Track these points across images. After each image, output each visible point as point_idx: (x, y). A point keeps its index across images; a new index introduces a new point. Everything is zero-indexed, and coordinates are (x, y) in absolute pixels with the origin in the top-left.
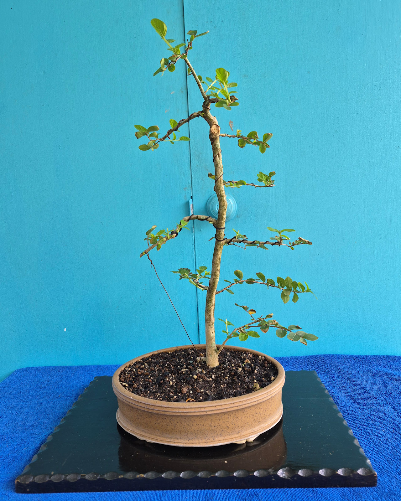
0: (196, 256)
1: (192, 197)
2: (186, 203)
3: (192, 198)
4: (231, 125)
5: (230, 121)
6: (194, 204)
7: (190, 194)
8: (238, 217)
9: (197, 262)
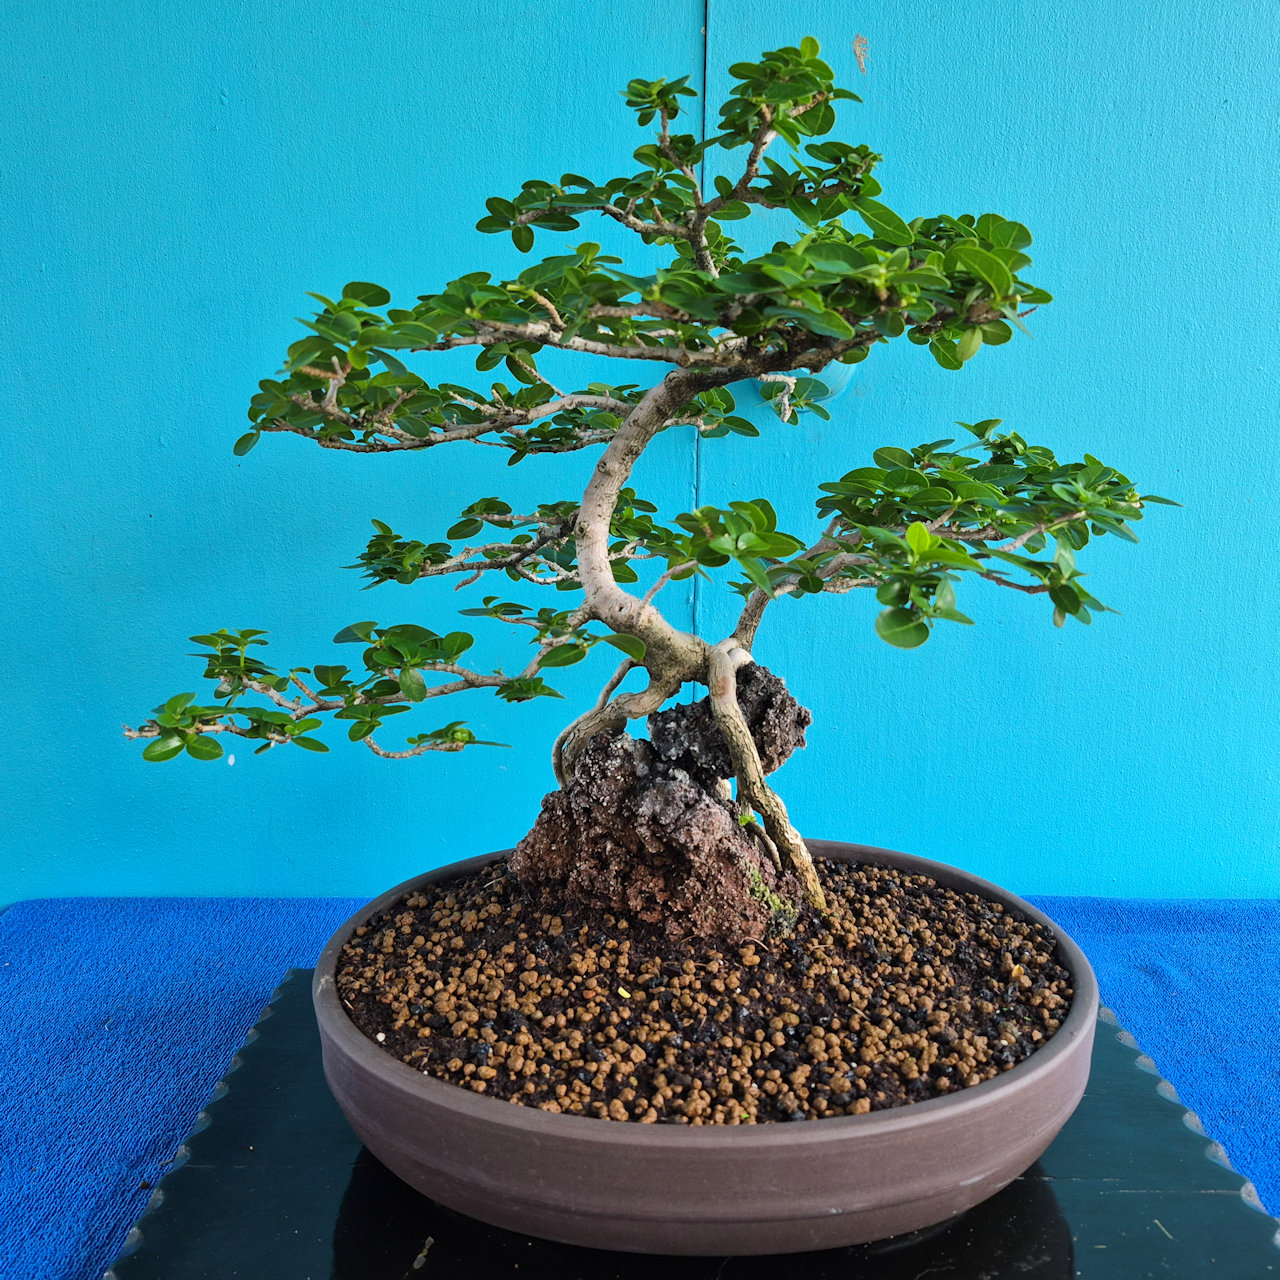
4: (858, 53)
5: (858, 36)
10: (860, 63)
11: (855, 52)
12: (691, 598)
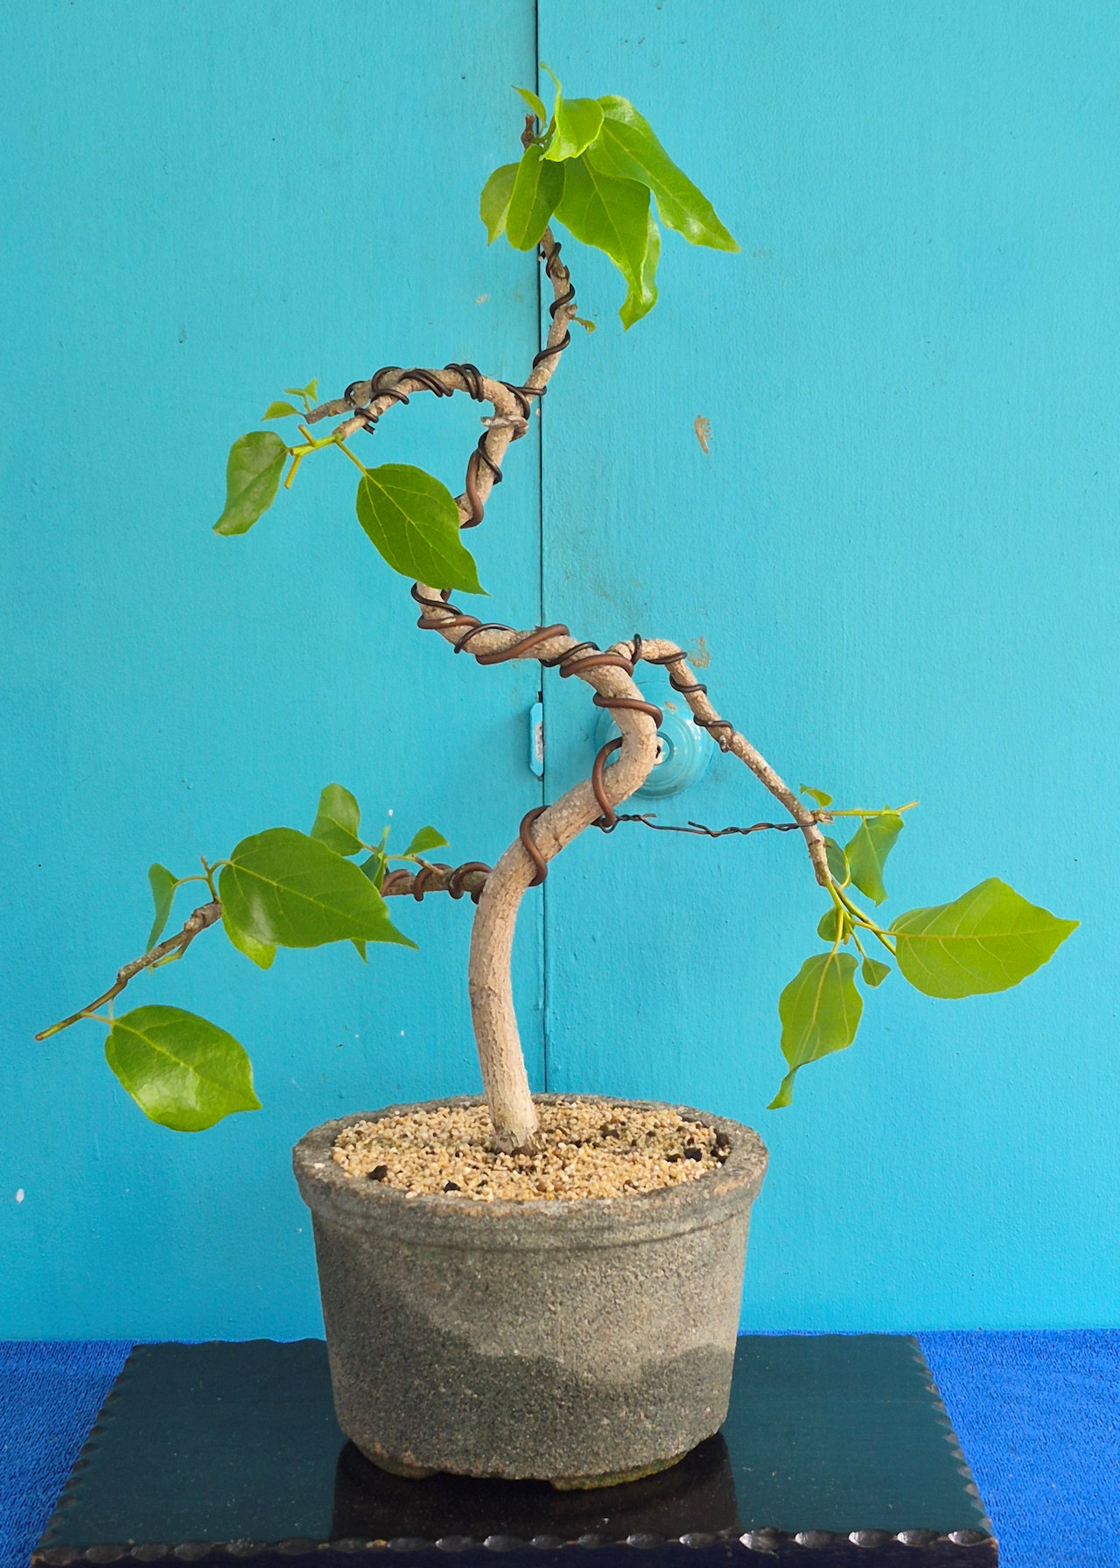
0: (548, 925)
1: (541, 694)
2: (518, 716)
3: (541, 700)
4: (700, 433)
5: (699, 417)
6: (548, 721)
7: (537, 682)
8: (717, 779)
9: (551, 947)
10: (703, 444)
11: (697, 433)
12: (541, 1004)
